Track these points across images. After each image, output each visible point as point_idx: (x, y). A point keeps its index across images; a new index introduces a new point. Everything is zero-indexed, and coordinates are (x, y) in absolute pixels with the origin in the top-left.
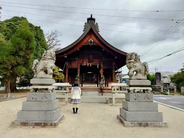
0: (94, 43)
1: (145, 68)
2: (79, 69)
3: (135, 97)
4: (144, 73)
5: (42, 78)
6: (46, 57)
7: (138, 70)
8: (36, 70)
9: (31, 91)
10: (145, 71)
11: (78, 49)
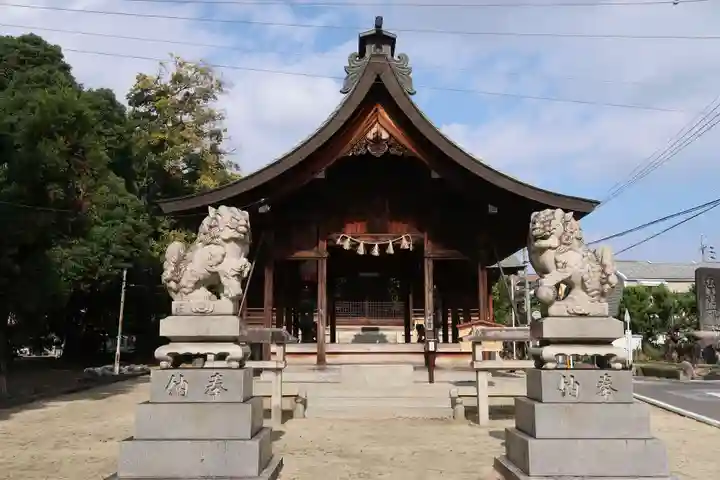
0: (390, 146)
1: (603, 272)
2: (325, 261)
3: (562, 386)
4: (596, 292)
5: (203, 314)
6: (215, 231)
7: (576, 280)
8: (177, 282)
9: (163, 364)
10: (602, 284)
11: (321, 175)
